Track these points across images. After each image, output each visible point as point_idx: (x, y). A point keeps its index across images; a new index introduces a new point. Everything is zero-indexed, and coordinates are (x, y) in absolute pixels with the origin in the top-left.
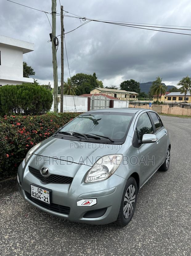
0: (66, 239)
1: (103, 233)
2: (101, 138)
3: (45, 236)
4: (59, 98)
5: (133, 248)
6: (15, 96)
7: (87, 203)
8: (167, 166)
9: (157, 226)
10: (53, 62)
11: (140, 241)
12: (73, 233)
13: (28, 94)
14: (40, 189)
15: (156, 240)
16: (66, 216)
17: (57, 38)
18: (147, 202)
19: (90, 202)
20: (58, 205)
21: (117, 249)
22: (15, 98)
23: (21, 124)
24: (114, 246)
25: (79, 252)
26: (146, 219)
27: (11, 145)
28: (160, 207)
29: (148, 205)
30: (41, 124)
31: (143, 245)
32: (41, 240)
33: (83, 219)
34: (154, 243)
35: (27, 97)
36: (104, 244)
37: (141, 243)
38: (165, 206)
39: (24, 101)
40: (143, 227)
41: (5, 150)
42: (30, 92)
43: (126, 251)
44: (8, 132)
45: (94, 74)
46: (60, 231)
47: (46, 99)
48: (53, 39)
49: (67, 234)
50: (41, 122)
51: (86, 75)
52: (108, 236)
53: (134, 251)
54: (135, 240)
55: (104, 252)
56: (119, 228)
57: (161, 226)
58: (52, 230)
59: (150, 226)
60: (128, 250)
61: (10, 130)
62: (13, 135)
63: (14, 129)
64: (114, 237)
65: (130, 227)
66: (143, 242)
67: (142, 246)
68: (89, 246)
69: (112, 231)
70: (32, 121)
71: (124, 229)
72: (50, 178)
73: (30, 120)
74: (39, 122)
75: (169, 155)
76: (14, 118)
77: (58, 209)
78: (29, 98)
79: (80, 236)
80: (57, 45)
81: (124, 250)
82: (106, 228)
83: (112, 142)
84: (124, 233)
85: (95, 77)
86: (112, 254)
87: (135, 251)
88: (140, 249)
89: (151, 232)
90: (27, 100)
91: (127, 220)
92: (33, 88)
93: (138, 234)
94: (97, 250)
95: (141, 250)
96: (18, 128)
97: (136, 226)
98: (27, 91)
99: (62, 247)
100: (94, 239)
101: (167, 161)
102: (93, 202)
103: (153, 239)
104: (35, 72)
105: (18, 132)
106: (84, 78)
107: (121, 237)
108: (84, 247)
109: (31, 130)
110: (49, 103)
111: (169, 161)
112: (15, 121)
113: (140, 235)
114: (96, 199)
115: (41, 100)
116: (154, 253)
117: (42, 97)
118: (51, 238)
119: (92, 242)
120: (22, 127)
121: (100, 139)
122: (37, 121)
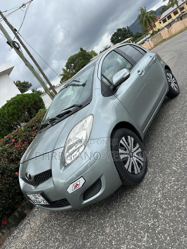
0: (86, 227)
1: (121, 201)
2: (71, 109)
3: (67, 233)
5: (153, 203)
6: (5, 116)
7: (76, 186)
8: (176, 89)
9: (176, 163)
10: (26, 65)
11: (159, 191)
12: (92, 216)
13: (14, 108)
15: (178, 180)
16: (69, 207)
17: (15, 42)
18: (162, 141)
19: (78, 183)
20: (57, 201)
21: (136, 212)
22: (6, 118)
23: (16, 139)
24: (132, 211)
25: (99, 236)
26: (163, 160)
27: (16, 162)
28: (177, 138)
29: (164, 144)
30: (34, 128)
31: (163, 194)
32: (64, 239)
33: (85, 202)
34: (175, 185)
35: (15, 111)
36: (122, 214)
37: (161, 193)
38: (182, 135)
39: (16, 116)
40: (161, 172)
41: (11, 170)
42: (15, 105)
43: (145, 211)
44: (6, 153)
45: (81, 49)
46: (81, 220)
47: (33, 102)
48: (12, 45)
49: (86, 221)
50: (34, 126)
51: (76, 54)
52: (126, 202)
53: (154, 207)
54: (154, 192)
55: (123, 223)
56: (136, 187)
57: (181, 161)
58: (73, 223)
59: (169, 167)
60: (147, 208)
61: (6, 151)
62: (11, 153)
63: (11, 147)
64: (132, 200)
65: (147, 179)
66: (163, 190)
67: (162, 197)
68: (107, 224)
69: (129, 194)
70: (24, 130)
71: (141, 186)
73: (23, 130)
74: (32, 128)
75: (173, 77)
76: (7, 138)
77: (61, 204)
78: (18, 111)
79: (98, 217)
80: (19, 48)
81: (143, 211)
82: (123, 194)
84: (141, 191)
85: (84, 51)
86: (131, 222)
87: (155, 206)
88: (160, 201)
89: (170, 174)
90: (17, 114)
91: (141, 174)
92: (15, 100)
93: (157, 183)
94: (115, 226)
95: (162, 202)
96: (15, 144)
97: (153, 175)
98: (12, 106)
99: (82, 238)
100: (112, 213)
101: (173, 85)
102: (81, 181)
103: (174, 181)
104: (31, 83)
105: (16, 148)
106: (75, 59)
107: (139, 196)
108: (103, 227)
109: (27, 139)
110: (38, 103)
111: (176, 83)
112: (10, 140)
113: (158, 183)
114: (82, 176)
115: (29, 106)
116: (177, 198)
117: (28, 102)
118: (72, 232)
119: (110, 217)
120: (18, 141)
121: (70, 112)
122: (29, 127)
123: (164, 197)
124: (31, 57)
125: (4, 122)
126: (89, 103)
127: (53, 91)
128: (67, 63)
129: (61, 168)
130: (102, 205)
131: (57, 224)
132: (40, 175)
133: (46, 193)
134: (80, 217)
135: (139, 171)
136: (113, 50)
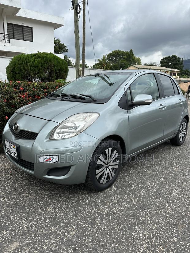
0: (34, 196)
1: (74, 195)
2: (85, 97)
3: (16, 191)
4: (80, 70)
5: (97, 213)
6: (29, 64)
8: (181, 140)
9: (137, 196)
10: (75, 32)
11: (109, 207)
12: (44, 192)
13: (40, 63)
14: (10, 144)
15: (128, 209)
16: (32, 172)
17: (79, 6)
18: (139, 172)
20: (26, 161)
21: (80, 211)
22: (28, 66)
23: (24, 89)
24: (78, 208)
25: (40, 209)
26: (129, 187)
27: (12, 108)
28: (152, 178)
29: (139, 176)
30: (45, 90)
31: (110, 211)
32: (11, 193)
33: (47, 176)
34: (123, 211)
35: (40, 65)
36: (68, 205)
37: (109, 210)
38: (158, 178)
39: (37, 70)
40: (120, 194)
41: (4, 112)
42: (42, 61)
43: (88, 215)
44: (9, 95)
45: (131, 51)
46: (33, 188)
47: (59, 68)
48: (74, 7)
49: (37, 191)
50: (46, 89)
51: (123, 51)
52: (78, 198)
53: (96, 216)
54: (104, 205)
55: (64, 212)
56: (93, 193)
57: (142, 197)
58: (26, 186)
59: (129, 195)
60: (90, 214)
61: (10, 93)
62: (13, 98)
63: (16, 93)
64: (83, 200)
65: (106, 193)
66: (112, 209)
67: (108, 213)
68: (52, 204)
69: (84, 194)
70: (36, 87)
71: (98, 194)
72: (20, 134)
73: (35, 85)
74: (44, 89)
75: (186, 128)
76: (18, 83)
77: (27, 166)
78: (42, 66)
79: (48, 195)
80: (79, 13)
81: (85, 213)
82: (80, 191)
83: (95, 101)
84: (96, 198)
85: (132, 53)
86: (71, 215)
87: (98, 216)
88: (104, 215)
89: (126, 201)
90: (40, 69)
91: (104, 185)
92: (45, 56)
93: (111, 200)
94: (57, 210)
95: (105, 216)
96: (21, 93)
97: (113, 193)
98: (40, 59)
99: (26, 202)
100: (61, 199)
101: (181, 135)
103: (125, 208)
104: (68, 49)
105: (20, 96)
106: (120, 55)
107: (91, 201)
108: (47, 205)
109: (34, 96)
110: (63, 72)
111: (185, 135)
112: (19, 86)
113: (112, 201)
115: (53, 69)
116: (118, 221)
117: (55, 66)
118: (21, 193)
119: (57, 202)
120: (25, 92)
121: (84, 99)
122: (41, 87)
123: (109, 214)
124: (84, 28)
125: (24, 69)
126: (103, 103)
127: (82, 70)
128: (110, 54)
129: (47, 138)
130: (58, 188)
131: (13, 179)
132: (26, 132)
133: (21, 149)
134: (34, 186)
135: (105, 182)
136: (153, 73)
